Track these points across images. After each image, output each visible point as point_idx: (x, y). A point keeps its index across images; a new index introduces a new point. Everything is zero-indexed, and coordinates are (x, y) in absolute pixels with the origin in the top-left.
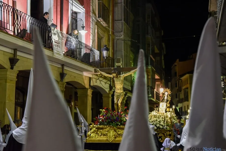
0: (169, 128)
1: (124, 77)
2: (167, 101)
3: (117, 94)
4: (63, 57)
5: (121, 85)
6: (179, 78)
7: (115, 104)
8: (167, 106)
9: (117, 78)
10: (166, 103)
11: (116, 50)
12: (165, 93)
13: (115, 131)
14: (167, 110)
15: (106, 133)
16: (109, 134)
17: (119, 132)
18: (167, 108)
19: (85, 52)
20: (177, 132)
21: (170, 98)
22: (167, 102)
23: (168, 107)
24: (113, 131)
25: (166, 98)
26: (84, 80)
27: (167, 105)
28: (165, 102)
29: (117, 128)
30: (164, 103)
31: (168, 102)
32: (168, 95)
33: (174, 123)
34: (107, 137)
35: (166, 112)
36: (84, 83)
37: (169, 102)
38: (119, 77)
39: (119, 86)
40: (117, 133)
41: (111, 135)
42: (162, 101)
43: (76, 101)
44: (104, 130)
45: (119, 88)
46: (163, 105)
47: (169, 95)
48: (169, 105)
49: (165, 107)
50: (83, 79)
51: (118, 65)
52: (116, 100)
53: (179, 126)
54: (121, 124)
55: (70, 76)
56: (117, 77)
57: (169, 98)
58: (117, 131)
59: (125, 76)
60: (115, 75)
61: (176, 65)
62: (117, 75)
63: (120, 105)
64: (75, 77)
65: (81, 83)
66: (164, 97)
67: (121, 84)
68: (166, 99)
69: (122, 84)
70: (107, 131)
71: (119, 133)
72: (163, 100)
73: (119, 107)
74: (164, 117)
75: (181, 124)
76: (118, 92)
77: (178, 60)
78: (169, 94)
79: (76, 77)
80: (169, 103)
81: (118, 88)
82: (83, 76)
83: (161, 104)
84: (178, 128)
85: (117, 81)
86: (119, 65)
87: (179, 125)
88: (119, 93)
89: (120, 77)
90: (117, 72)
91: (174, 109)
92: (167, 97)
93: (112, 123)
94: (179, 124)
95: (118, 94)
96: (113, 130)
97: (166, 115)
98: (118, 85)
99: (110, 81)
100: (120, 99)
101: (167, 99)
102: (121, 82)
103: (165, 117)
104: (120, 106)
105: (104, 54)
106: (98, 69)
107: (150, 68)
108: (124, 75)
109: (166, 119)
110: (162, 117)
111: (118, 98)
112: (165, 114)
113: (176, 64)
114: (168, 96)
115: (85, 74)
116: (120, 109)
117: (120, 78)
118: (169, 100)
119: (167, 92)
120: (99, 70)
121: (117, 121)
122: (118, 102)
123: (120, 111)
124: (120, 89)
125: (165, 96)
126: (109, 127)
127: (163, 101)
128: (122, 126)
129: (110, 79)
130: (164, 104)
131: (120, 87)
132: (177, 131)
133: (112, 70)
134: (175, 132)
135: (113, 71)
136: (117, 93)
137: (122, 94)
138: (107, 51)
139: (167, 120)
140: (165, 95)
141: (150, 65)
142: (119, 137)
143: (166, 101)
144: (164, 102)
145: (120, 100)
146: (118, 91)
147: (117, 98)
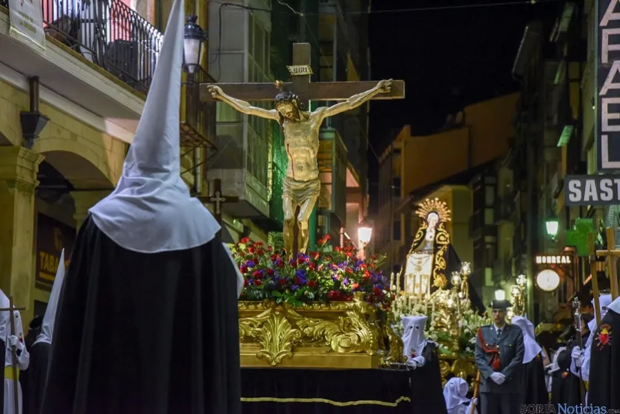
0: (446, 347)
1: (322, 118)
2: (436, 246)
3: (294, 186)
4: (42, 44)
5: (311, 152)
6: (409, 199)
7: (288, 222)
8: (437, 267)
9: (295, 121)
10: (431, 257)
11: (219, 50)
12: (427, 216)
13: (292, 323)
14: (436, 283)
15: (257, 329)
16: (269, 333)
17: (307, 327)
18: (435, 273)
19: (117, 38)
20: (489, 359)
21: (447, 236)
22: (435, 253)
23: (438, 272)
24: (285, 324)
25: (430, 236)
26: (108, 152)
27: (437, 262)
28: (429, 253)
29: (298, 312)
30: (423, 255)
31: (441, 253)
32: (441, 225)
33: (466, 330)
34: (262, 347)
35: (434, 289)
36: (106, 163)
37: (444, 251)
38: (302, 118)
39: (304, 155)
40: (299, 329)
41: (278, 339)
42: (415, 247)
43: (42, 254)
44: (247, 321)
45: (302, 161)
46: (420, 262)
47: (444, 224)
48: (442, 265)
49: (427, 269)
50: (104, 149)
51: (299, 74)
52: (291, 208)
53: (498, 336)
54: (317, 298)
55: (59, 131)
56: (295, 119)
57: (442, 238)
58: (298, 324)
59: (327, 115)
60: (288, 110)
61: (398, 151)
62: (296, 111)
63: (304, 226)
64: (74, 136)
65: (96, 165)
66: (425, 231)
67: (312, 148)
68: (432, 239)
69: (314, 146)
70: (259, 323)
71: (307, 331)
72: (419, 242)
73: (303, 235)
74: (425, 308)
75: (505, 329)
76: (296, 179)
77: (406, 130)
78: (444, 220)
79: (79, 139)
80: (443, 256)
81: (300, 163)
82: (105, 137)
83: (412, 259)
84: (494, 345)
85: (296, 135)
86: (304, 73)
87: (499, 331)
88: (304, 182)
89: (307, 118)
90: (295, 97)
91: (465, 278)
92: (437, 232)
93: (282, 291)
94: (497, 329)
95: (297, 184)
96: (284, 321)
97: (432, 302)
98: (297, 151)
99: (195, 174)
100: (307, 203)
101: (435, 241)
102: (310, 138)
103: (429, 310)
104: (305, 231)
105: (186, 53)
106: (217, 87)
107: (331, 139)
108: (323, 111)
109: (433, 314)
110: (417, 307)
111: (298, 202)
112: (428, 296)
113: (397, 144)
114: (440, 229)
115: (114, 129)
116: (306, 244)
117: (306, 123)
118: (442, 245)
119: (437, 213)
120: (220, 90)
121: (301, 285)
122: (300, 215)
123: (303, 250)
124: (308, 165)
125: (428, 230)
126: (268, 308)
127: (420, 247)
128: (320, 304)
129: (192, 166)
130: (423, 261)
131: (306, 158)
132: (489, 354)
133: (278, 92)
134: (483, 358)
135: (280, 96)
136: (295, 181)
137: (313, 186)
138: (198, 42)
139: (437, 319)
140: (427, 224)
141: (329, 128)
142: (306, 346)
143: (430, 246)
144: (421, 251)
145: (308, 209)
146: (299, 175)
147: (293, 201)
